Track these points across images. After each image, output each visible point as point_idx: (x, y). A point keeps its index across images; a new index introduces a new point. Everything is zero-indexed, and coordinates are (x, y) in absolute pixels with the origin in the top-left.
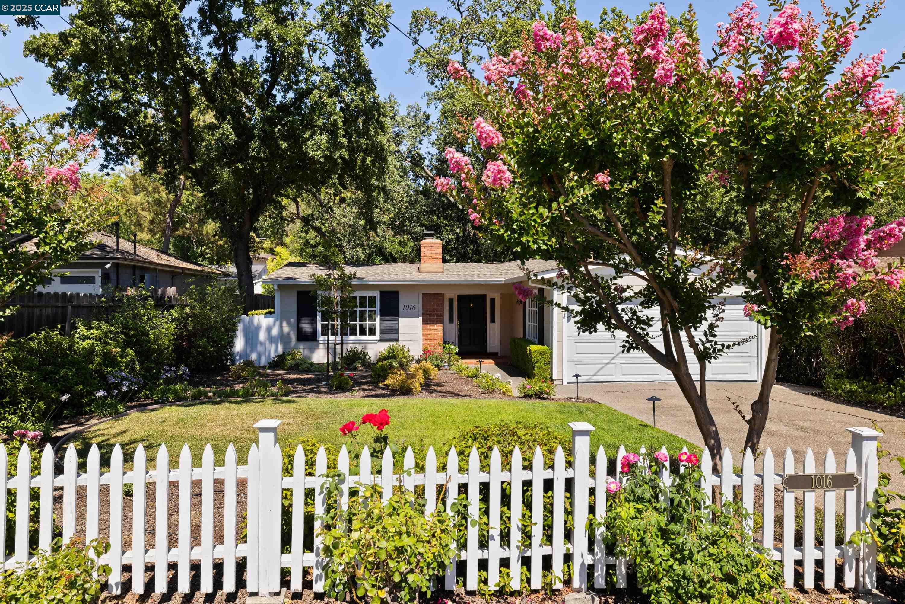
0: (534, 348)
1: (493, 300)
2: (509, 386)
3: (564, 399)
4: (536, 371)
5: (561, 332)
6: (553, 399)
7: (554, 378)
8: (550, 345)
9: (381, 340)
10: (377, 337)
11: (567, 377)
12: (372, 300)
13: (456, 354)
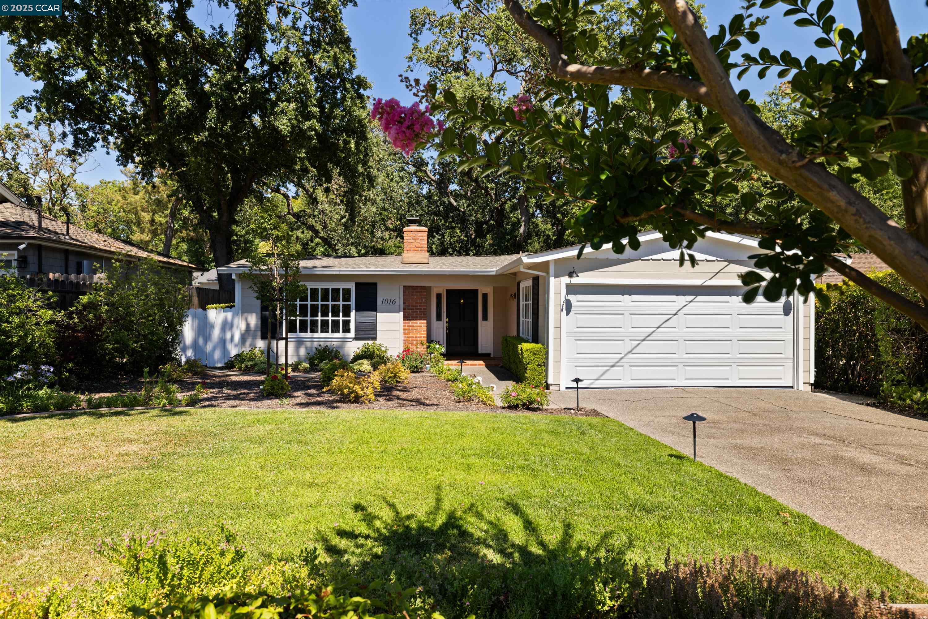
0: (525, 346)
1: (485, 296)
2: (490, 393)
3: (560, 410)
4: (528, 374)
5: (558, 327)
6: (546, 410)
7: (550, 382)
8: (546, 344)
9: (356, 339)
10: (352, 334)
11: (566, 382)
12: (347, 292)
13: (442, 354)
